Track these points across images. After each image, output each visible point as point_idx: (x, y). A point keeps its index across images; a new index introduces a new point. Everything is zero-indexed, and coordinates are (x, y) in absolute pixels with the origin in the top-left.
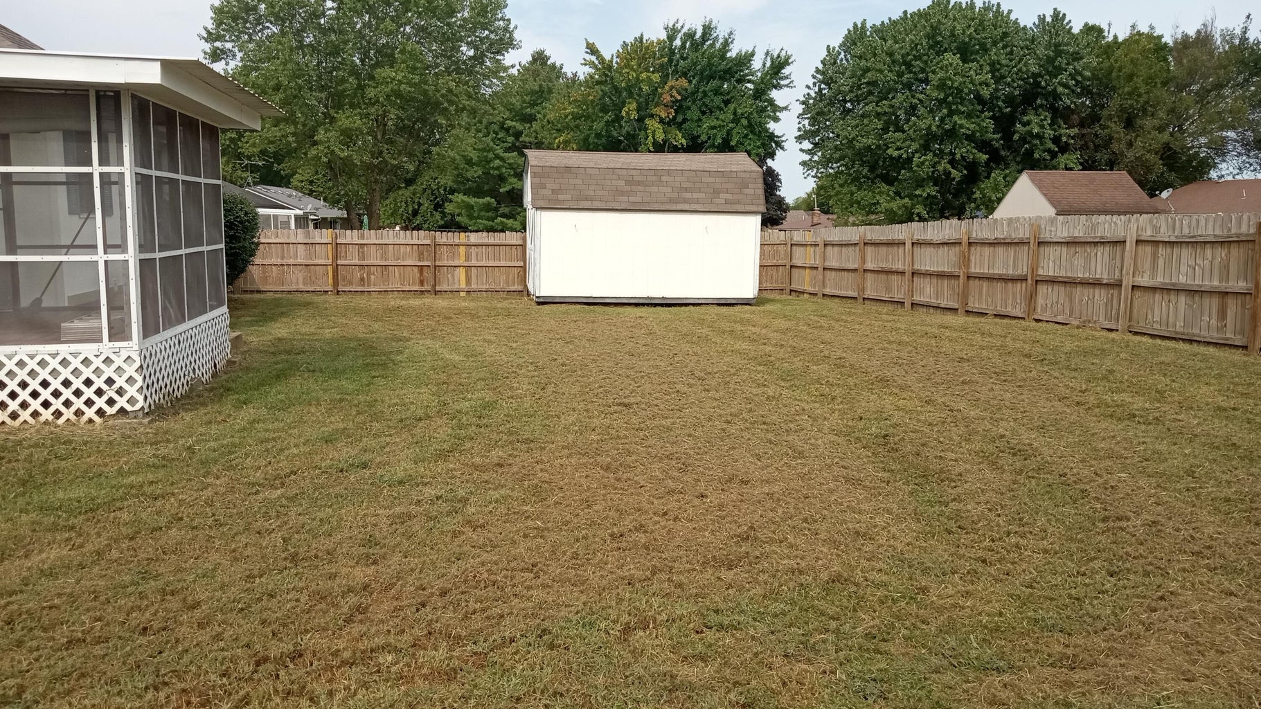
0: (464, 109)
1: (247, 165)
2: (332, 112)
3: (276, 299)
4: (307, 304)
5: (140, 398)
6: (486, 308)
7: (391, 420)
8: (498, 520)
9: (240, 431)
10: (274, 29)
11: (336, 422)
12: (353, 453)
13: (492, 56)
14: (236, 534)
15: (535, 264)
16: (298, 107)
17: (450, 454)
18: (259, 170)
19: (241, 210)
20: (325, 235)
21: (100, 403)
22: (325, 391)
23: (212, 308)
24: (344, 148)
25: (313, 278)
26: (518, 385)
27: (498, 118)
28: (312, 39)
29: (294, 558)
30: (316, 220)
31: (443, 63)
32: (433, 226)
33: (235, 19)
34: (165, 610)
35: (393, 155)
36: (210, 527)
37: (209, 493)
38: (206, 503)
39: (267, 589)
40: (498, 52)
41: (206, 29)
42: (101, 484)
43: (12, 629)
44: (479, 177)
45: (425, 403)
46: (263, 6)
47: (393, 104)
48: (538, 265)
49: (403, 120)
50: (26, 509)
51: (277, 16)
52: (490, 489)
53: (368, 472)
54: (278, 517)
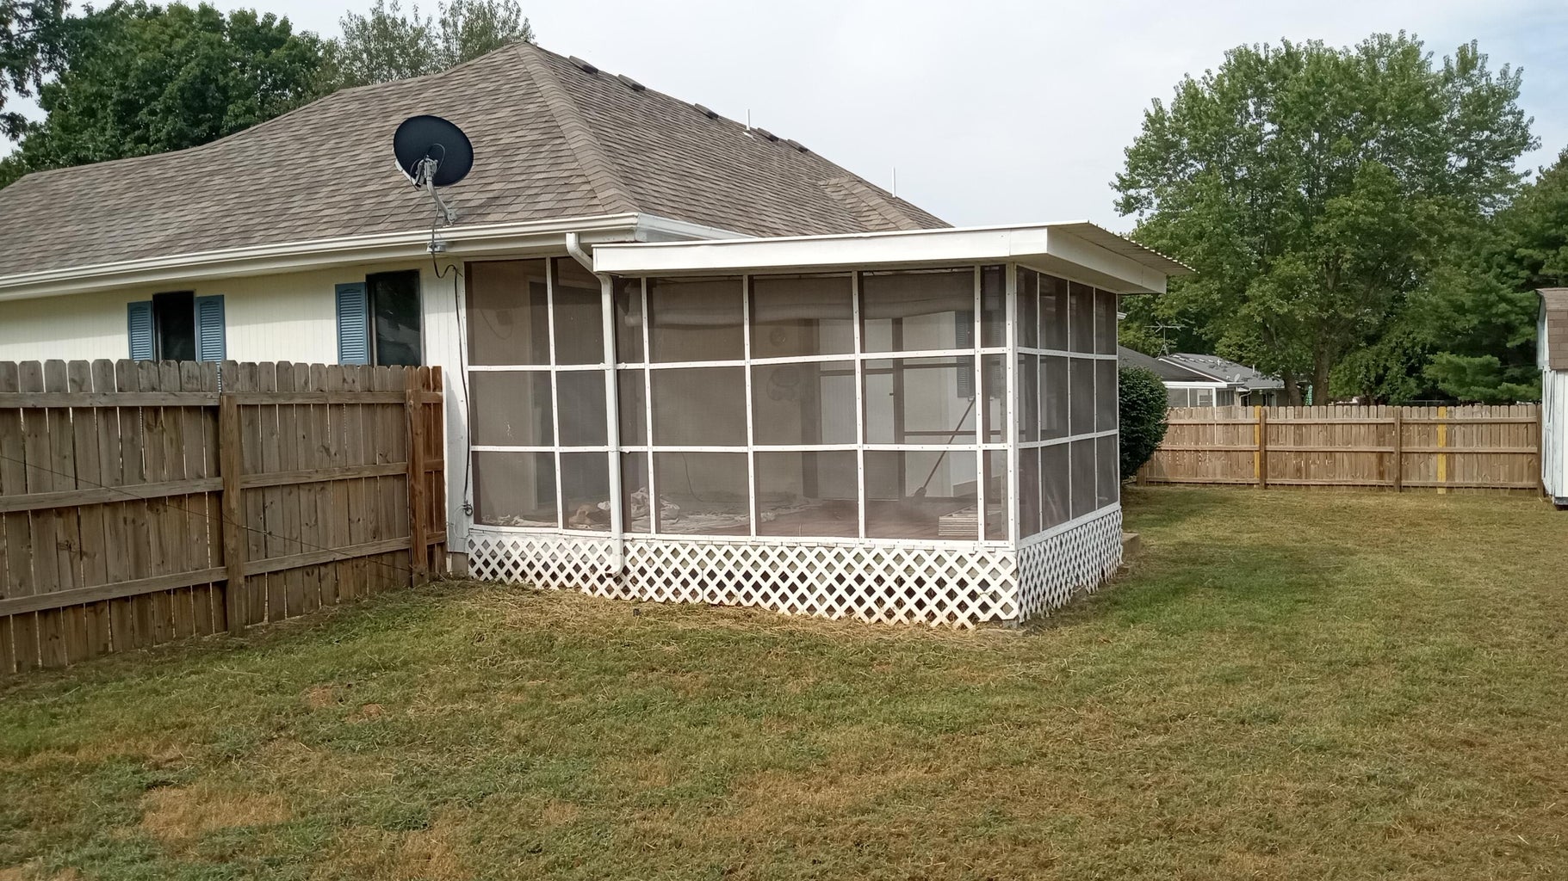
0: (1452, 238)
1: (1162, 329)
2: (1268, 259)
3: (1185, 493)
4: (1224, 501)
5: (1015, 606)
6: (1474, 512)
7: (1315, 662)
8: (1456, 823)
9: (1124, 656)
10: (1199, 167)
11: (1241, 657)
12: (1259, 700)
13: (1495, 163)
14: (1104, 784)
15: (1554, 451)
16: (1224, 257)
17: (1395, 718)
18: (1177, 336)
19: (1146, 386)
20: (1253, 413)
21: (974, 607)
22: (1233, 614)
23: (1102, 504)
24: (1285, 302)
25: (1235, 468)
26: (1509, 628)
27: (1504, 247)
28: (1245, 172)
29: (1168, 826)
30: (1245, 393)
31: (1421, 183)
32: (1404, 397)
33: (1152, 161)
34: (1013, 862)
35: (1347, 307)
36: (1075, 769)
37: (1079, 728)
38: (1074, 740)
39: (1131, 860)
40: (1506, 157)
41: (1118, 176)
42: (965, 701)
43: (860, 851)
44: (1474, 328)
45: (1366, 643)
46: (1186, 141)
47: (1350, 241)
48: (1559, 452)
49: (1364, 260)
50: (890, 719)
51: (1202, 150)
52: (1449, 776)
53: (1277, 729)
54: (1157, 770)
